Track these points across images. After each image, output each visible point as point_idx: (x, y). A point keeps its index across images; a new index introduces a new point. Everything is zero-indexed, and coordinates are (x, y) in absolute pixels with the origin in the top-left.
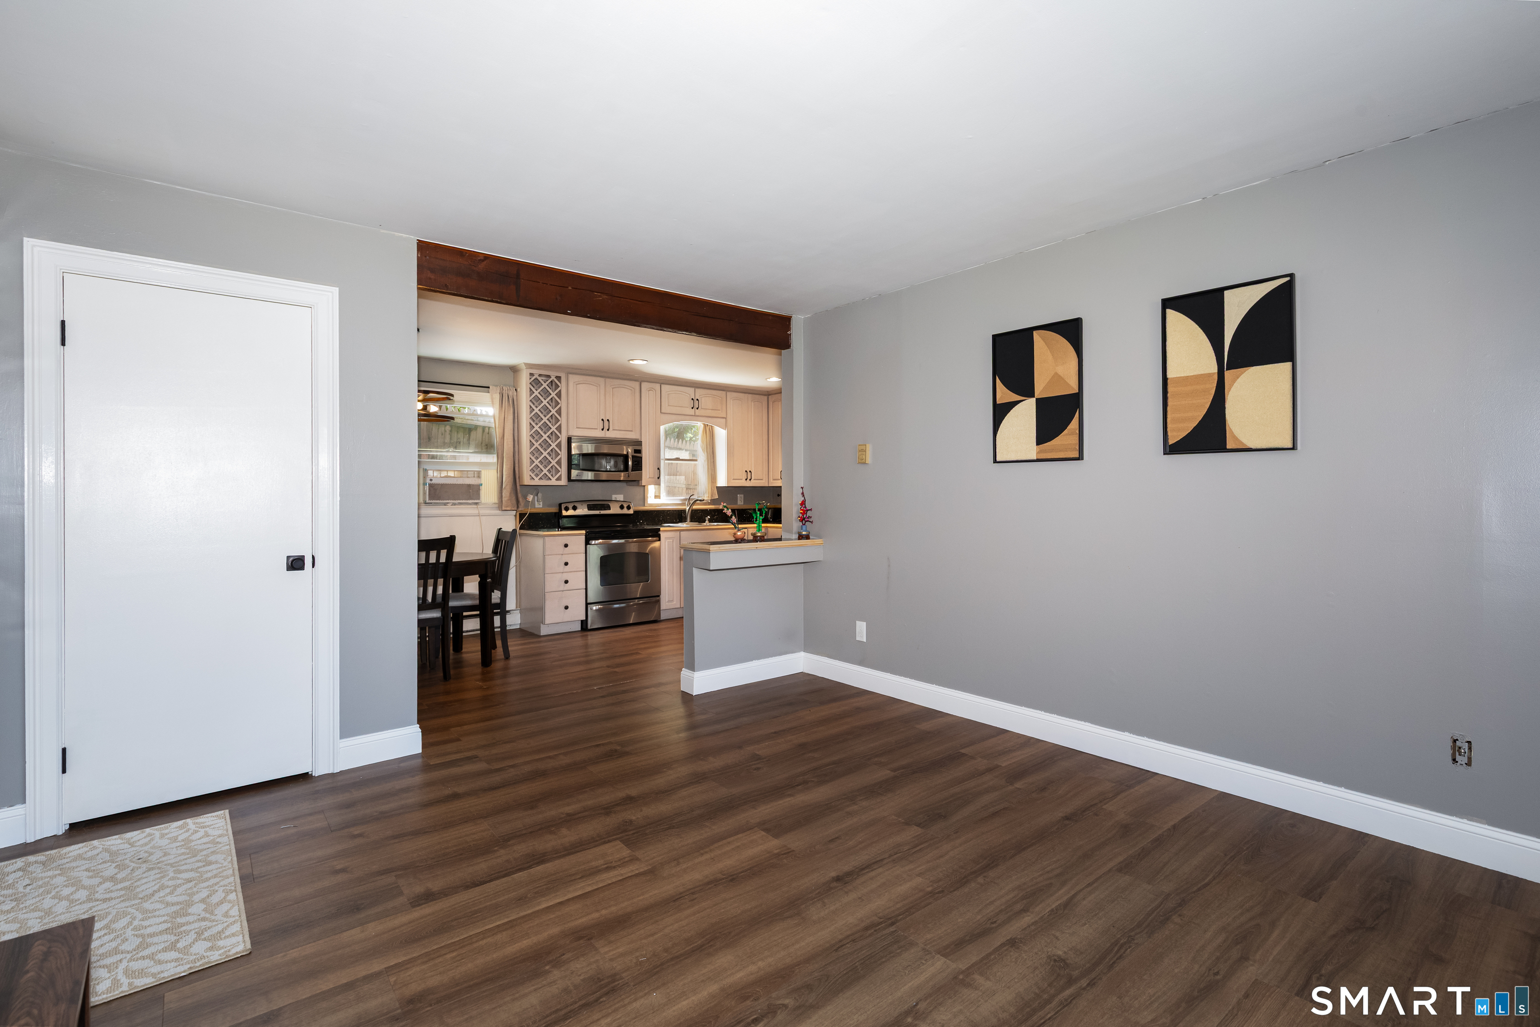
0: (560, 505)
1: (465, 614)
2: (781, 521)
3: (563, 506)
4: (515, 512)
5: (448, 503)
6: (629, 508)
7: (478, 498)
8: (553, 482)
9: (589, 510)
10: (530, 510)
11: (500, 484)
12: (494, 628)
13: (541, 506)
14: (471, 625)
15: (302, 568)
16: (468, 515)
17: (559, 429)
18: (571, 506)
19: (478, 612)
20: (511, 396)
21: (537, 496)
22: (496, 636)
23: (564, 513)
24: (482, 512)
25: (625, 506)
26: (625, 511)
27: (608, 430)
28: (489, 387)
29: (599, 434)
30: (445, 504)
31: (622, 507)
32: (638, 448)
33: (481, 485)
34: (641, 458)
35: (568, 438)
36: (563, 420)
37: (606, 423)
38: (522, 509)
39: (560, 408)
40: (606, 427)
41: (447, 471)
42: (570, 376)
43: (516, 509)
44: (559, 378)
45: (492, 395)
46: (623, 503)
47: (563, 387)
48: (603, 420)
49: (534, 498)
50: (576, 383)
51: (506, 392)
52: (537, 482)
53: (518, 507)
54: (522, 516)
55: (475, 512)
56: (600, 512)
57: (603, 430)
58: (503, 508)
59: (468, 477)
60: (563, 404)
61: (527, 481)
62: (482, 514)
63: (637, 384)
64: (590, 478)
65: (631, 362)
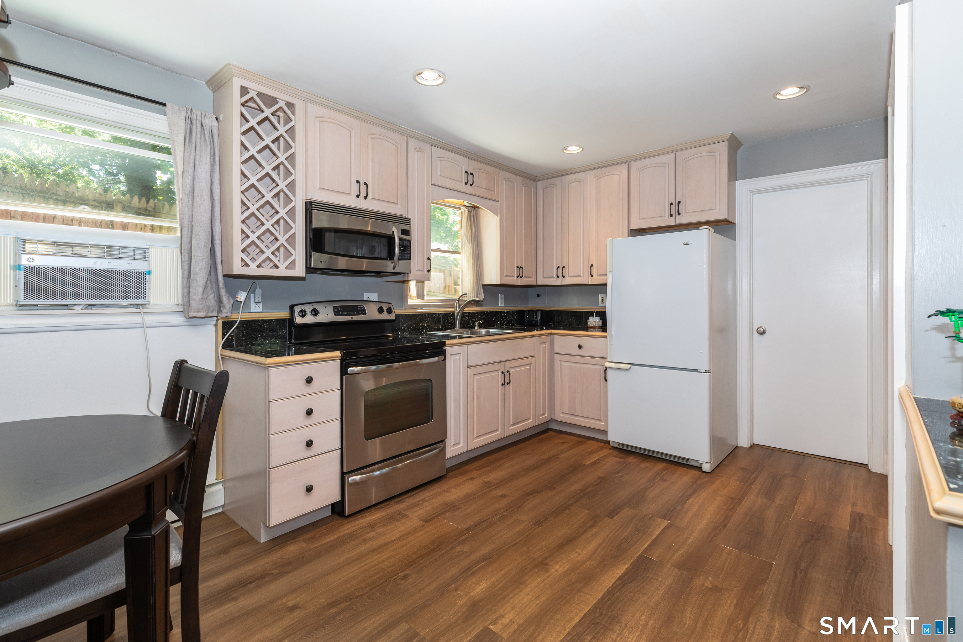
0: (292, 307)
2: (606, 329)
3: (297, 309)
4: (216, 318)
5: (74, 305)
6: (390, 311)
7: (143, 296)
8: (282, 271)
9: (335, 315)
10: (239, 316)
11: (186, 273)
13: (260, 310)
16: (115, 326)
17: (291, 186)
18: (308, 309)
20: (208, 126)
21: (254, 293)
23: (299, 320)
24: (149, 319)
25: (385, 308)
26: (385, 316)
27: (365, 198)
29: (351, 202)
30: (68, 307)
31: (381, 310)
32: (405, 227)
33: (149, 272)
34: (410, 241)
35: (306, 203)
36: (298, 174)
37: (363, 187)
38: (226, 313)
39: (293, 154)
40: (363, 194)
42: (309, 104)
43: (216, 314)
44: (290, 105)
45: (170, 118)
46: (382, 305)
47: (297, 121)
48: (358, 182)
49: (248, 298)
50: (319, 118)
51: (199, 117)
52: (253, 270)
53: (220, 311)
54: (227, 325)
55: (135, 319)
56: (352, 318)
57: (357, 197)
58: (192, 314)
59: (120, 258)
60: (298, 148)
61: (238, 269)
62: (148, 325)
63: (403, 139)
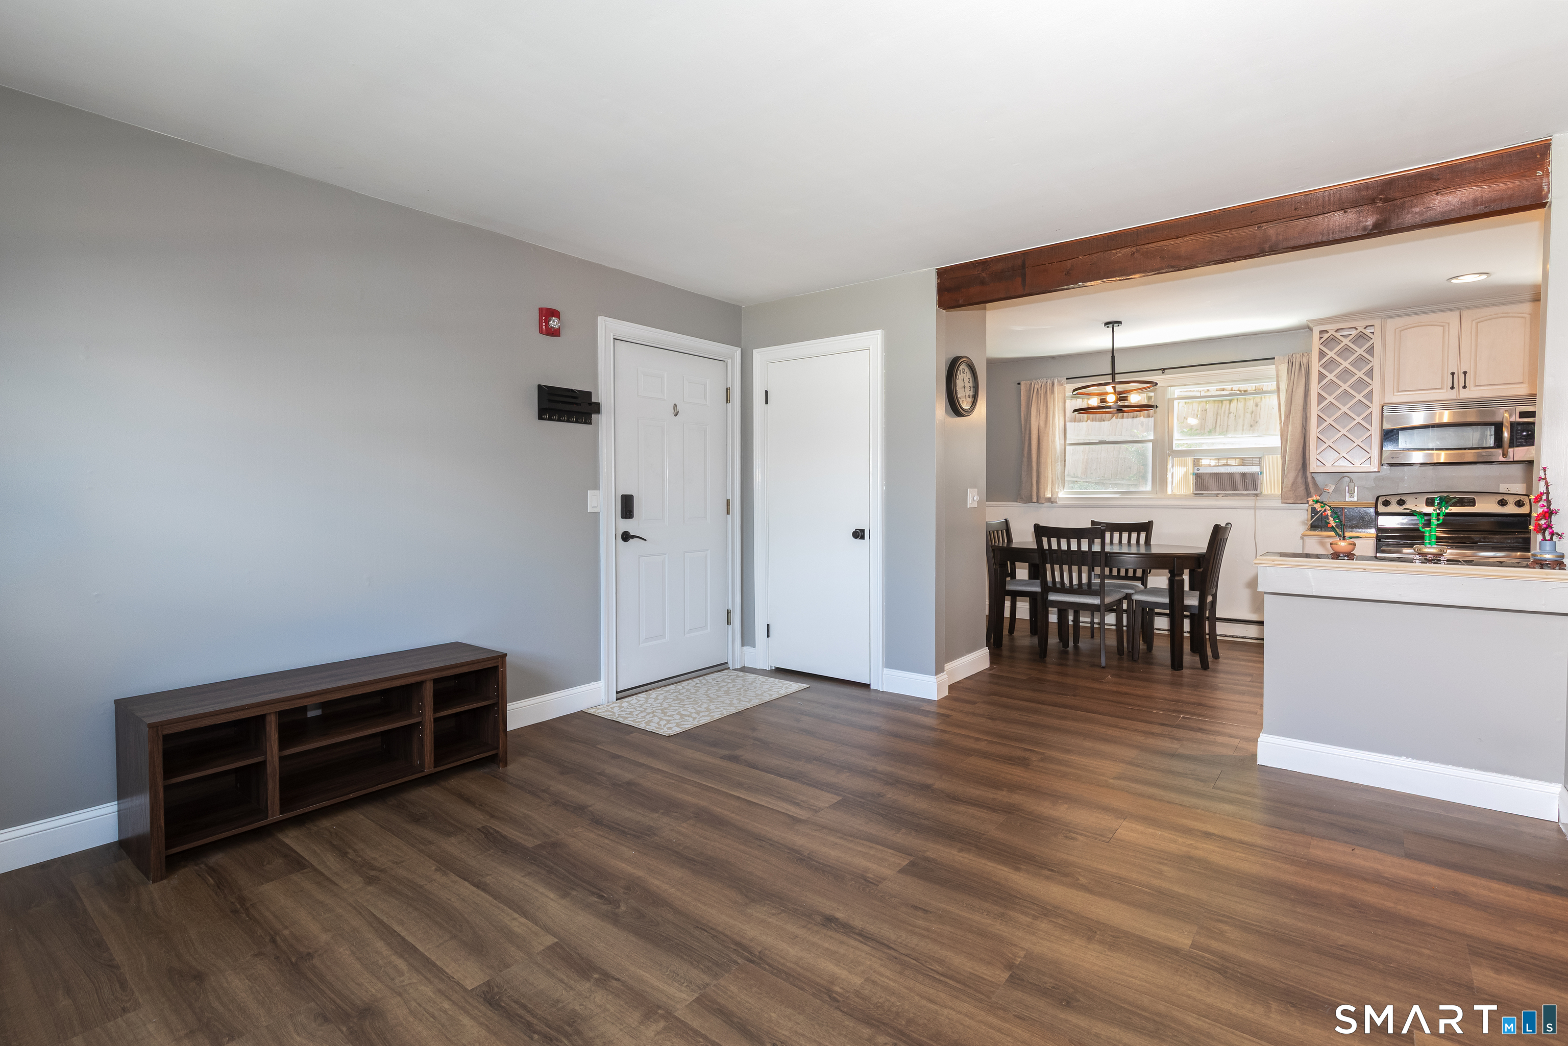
0: (1376, 498)
1: (1157, 610)
3: (1381, 500)
4: (1304, 508)
5: (1219, 494)
6: (1520, 504)
7: (1258, 489)
8: (1358, 467)
9: (1428, 505)
11: (1283, 472)
12: (1182, 632)
13: (1355, 499)
14: (1161, 623)
15: (863, 537)
16: (1241, 508)
18: (1394, 500)
19: (1168, 611)
20: (1305, 364)
21: (1348, 485)
22: (1184, 640)
24: (1260, 504)
25: (1511, 500)
26: (1511, 509)
27: (1465, 387)
28: (1274, 358)
29: (1446, 395)
30: (1217, 495)
31: (1502, 503)
32: (1524, 409)
33: (1261, 473)
34: (1532, 424)
35: (1381, 407)
36: (1376, 385)
37: (1460, 378)
39: (1371, 369)
40: (1460, 384)
41: (1228, 459)
42: (1389, 321)
44: (1369, 327)
45: (1277, 367)
46: (1506, 497)
47: (1376, 337)
48: (1453, 374)
50: (1401, 329)
51: (1298, 359)
52: (1329, 468)
55: (1251, 504)
57: (1452, 388)
58: (1291, 500)
59: (1248, 465)
60: (1376, 362)
61: (1313, 468)
62: (1259, 507)
64: (1442, 460)
65: (1454, 281)
